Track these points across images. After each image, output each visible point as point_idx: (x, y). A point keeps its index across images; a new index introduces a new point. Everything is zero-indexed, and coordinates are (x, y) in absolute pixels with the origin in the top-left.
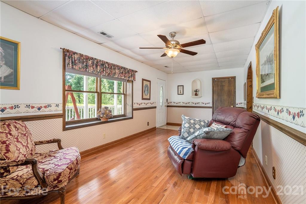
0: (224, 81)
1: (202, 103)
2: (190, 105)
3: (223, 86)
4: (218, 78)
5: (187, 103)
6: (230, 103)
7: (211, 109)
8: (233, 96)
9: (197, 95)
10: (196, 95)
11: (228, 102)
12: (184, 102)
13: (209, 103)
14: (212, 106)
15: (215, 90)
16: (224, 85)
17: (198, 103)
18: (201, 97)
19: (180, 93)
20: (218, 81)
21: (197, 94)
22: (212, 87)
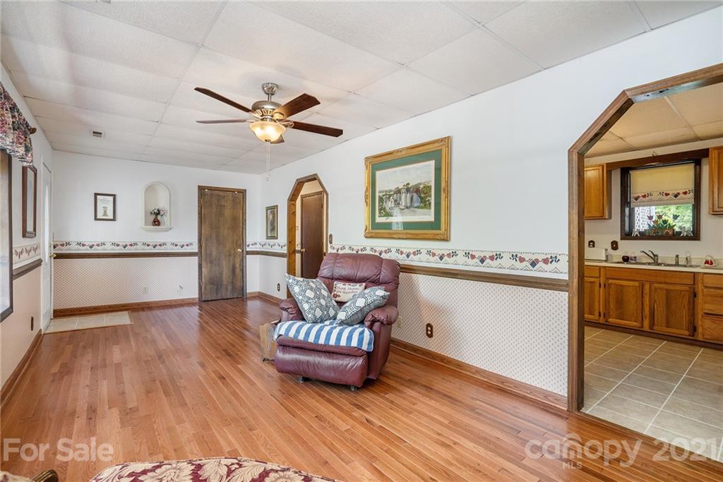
0: (225, 196)
1: (173, 244)
2: (135, 251)
3: (221, 206)
4: (210, 189)
5: (128, 244)
6: (236, 243)
7: (196, 259)
8: (241, 230)
9: (159, 224)
10: (156, 223)
11: (232, 242)
12: (117, 241)
13: (191, 244)
14: (197, 251)
15: (204, 214)
16: (224, 206)
17: (160, 245)
18: (171, 229)
19: (105, 214)
20: (212, 194)
21: (158, 221)
22: (199, 206)
